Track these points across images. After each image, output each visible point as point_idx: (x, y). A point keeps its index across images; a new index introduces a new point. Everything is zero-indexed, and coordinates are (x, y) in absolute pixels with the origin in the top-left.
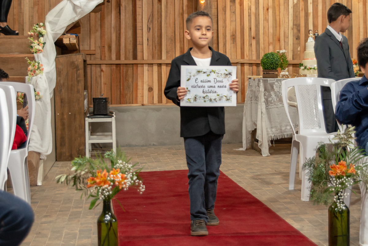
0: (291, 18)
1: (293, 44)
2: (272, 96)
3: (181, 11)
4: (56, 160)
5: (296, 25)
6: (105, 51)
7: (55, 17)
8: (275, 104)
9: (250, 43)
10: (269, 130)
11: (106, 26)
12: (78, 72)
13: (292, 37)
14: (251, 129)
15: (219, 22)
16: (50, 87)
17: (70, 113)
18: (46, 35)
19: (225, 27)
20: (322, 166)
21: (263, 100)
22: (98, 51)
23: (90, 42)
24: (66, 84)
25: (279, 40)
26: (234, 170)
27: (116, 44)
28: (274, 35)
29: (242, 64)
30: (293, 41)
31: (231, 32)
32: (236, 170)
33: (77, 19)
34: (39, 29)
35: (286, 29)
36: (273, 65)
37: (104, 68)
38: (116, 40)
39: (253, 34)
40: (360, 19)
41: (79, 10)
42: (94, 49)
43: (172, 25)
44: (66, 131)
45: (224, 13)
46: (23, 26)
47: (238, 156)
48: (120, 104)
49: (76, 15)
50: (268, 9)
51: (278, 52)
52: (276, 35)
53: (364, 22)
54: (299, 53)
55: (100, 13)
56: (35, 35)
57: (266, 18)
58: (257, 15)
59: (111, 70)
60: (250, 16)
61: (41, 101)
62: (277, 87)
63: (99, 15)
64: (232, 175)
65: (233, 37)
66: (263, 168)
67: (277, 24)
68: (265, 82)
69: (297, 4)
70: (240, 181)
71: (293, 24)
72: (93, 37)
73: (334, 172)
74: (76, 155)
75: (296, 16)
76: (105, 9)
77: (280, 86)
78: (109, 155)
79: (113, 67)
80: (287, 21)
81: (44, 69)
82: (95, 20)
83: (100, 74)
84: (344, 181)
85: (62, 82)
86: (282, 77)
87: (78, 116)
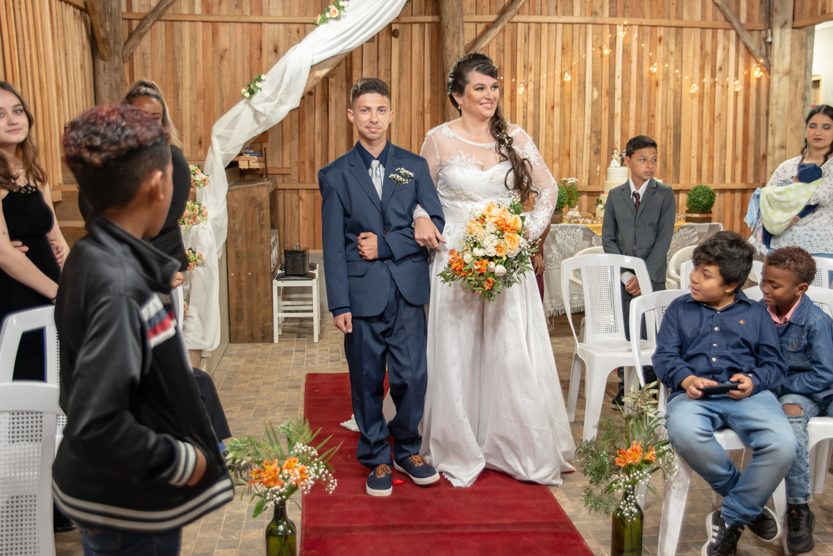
0: (588, 121)
1: (590, 161)
2: (552, 251)
3: (421, 109)
4: (230, 342)
5: (595, 132)
6: (304, 169)
7: (226, 129)
8: (556, 264)
11: (307, 131)
12: (262, 212)
13: (589, 151)
16: (217, 241)
17: (250, 274)
20: (604, 455)
22: (295, 169)
23: (283, 155)
24: (244, 230)
25: (569, 155)
27: (322, 158)
28: (561, 146)
30: (590, 156)
33: (260, 131)
35: (580, 138)
37: (303, 194)
38: (322, 153)
41: (262, 119)
42: (289, 166)
43: (407, 131)
44: (245, 299)
49: (258, 126)
50: (553, 108)
51: (565, 181)
52: (564, 147)
53: (699, 129)
54: (598, 174)
57: (549, 121)
58: (537, 116)
59: (314, 197)
61: (204, 267)
62: (560, 238)
67: (566, 130)
69: (597, 100)
71: (591, 130)
72: (287, 147)
73: (623, 461)
74: (259, 335)
75: (596, 119)
76: (306, 104)
77: (565, 236)
78: (284, 428)
79: (317, 194)
80: (582, 126)
81: (209, 214)
82: (290, 122)
83: (297, 204)
84: (637, 477)
85: (237, 227)
86: (570, 222)
87: (261, 278)
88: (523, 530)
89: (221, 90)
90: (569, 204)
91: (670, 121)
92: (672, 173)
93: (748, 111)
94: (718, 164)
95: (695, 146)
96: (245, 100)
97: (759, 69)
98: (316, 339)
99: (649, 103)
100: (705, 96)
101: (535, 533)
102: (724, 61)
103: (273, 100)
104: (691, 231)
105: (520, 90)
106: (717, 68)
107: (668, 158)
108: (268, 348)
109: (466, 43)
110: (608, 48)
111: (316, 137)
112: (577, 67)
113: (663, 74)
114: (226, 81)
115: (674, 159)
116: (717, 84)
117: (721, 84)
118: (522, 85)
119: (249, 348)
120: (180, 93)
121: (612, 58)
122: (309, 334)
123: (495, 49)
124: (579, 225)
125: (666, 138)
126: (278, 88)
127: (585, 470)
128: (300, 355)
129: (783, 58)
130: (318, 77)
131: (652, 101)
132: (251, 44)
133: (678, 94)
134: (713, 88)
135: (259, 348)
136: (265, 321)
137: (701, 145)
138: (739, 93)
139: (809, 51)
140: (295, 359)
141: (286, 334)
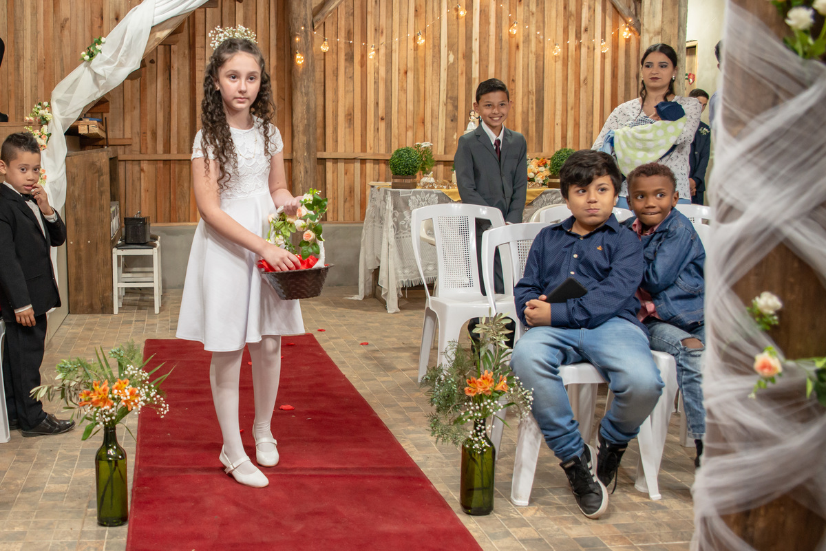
0: (443, 86)
1: (446, 128)
2: (405, 217)
4: (69, 313)
5: (451, 98)
6: (146, 140)
7: (66, 92)
9: (376, 127)
10: (400, 272)
11: (149, 100)
12: (102, 178)
13: (444, 118)
14: (371, 267)
15: (327, 93)
17: (89, 242)
18: (52, 121)
19: (336, 101)
20: (452, 382)
21: (391, 223)
22: (137, 140)
23: (124, 126)
24: (83, 197)
25: (423, 123)
26: (339, 340)
27: (163, 128)
28: (415, 114)
29: (363, 161)
30: (446, 123)
31: (346, 109)
32: (342, 340)
33: (99, 95)
34: (41, 112)
35: (435, 105)
36: (409, 168)
37: (145, 165)
38: (164, 122)
39: (381, 112)
40: (557, 87)
41: (102, 82)
42: (130, 137)
44: (84, 268)
45: (335, 78)
46: (22, 101)
47: (348, 310)
48: (170, 222)
49: (98, 90)
50: (406, 73)
51: (419, 146)
52: (418, 114)
55: (139, 79)
56: (35, 120)
57: (402, 86)
58: (389, 81)
59: (156, 169)
60: (376, 83)
62: (414, 204)
63: (137, 83)
64: (333, 349)
65: (349, 117)
66: (385, 337)
67: (420, 96)
68: (395, 195)
69: (453, 64)
70: (344, 363)
71: (447, 96)
72: (128, 118)
73: (473, 390)
74: (98, 306)
75: (453, 84)
76: (147, 73)
77: (419, 202)
78: (115, 353)
79: (159, 165)
80: (437, 91)
81: (48, 177)
82: (132, 91)
83: (139, 176)
84: (488, 407)
85: (76, 194)
86: (423, 187)
87: (101, 247)
88: (367, 473)
89: (62, 60)
90: (423, 169)
91: (532, 86)
92: (534, 142)
93: (617, 74)
94: (585, 131)
95: (559, 113)
96: (85, 63)
97: (627, 29)
98: (157, 310)
99: (509, 67)
100: (570, 59)
101: (379, 477)
102: (589, 21)
103: (113, 63)
104: (554, 197)
105: (371, 55)
106: (583, 29)
107: (530, 125)
108: (108, 318)
109: (314, 6)
110: (464, 9)
111: (158, 106)
112: (431, 29)
113: (524, 36)
114: (67, 51)
115: (536, 126)
116: (582, 45)
117: (586, 45)
118: (373, 48)
119: (88, 318)
120: (21, 64)
121: (469, 20)
122: (150, 306)
123: (344, 12)
124: (433, 190)
125: (528, 103)
126: (118, 50)
127: (432, 399)
128: (140, 324)
129: (654, 17)
130: (159, 38)
131: (513, 65)
132: (92, 12)
133: (540, 57)
134: (578, 51)
135: (99, 318)
136: (104, 291)
137: (565, 111)
138: (606, 55)
139: (683, 9)
140: (135, 328)
141: (126, 307)
